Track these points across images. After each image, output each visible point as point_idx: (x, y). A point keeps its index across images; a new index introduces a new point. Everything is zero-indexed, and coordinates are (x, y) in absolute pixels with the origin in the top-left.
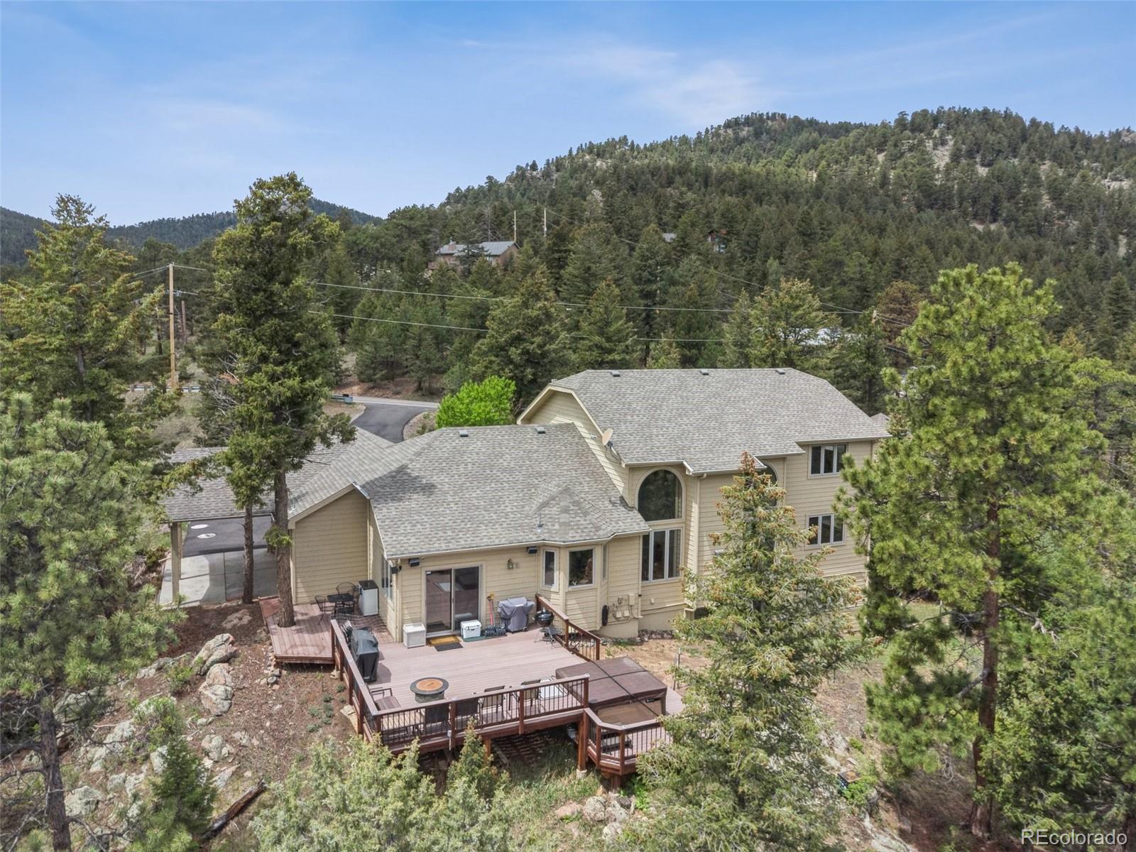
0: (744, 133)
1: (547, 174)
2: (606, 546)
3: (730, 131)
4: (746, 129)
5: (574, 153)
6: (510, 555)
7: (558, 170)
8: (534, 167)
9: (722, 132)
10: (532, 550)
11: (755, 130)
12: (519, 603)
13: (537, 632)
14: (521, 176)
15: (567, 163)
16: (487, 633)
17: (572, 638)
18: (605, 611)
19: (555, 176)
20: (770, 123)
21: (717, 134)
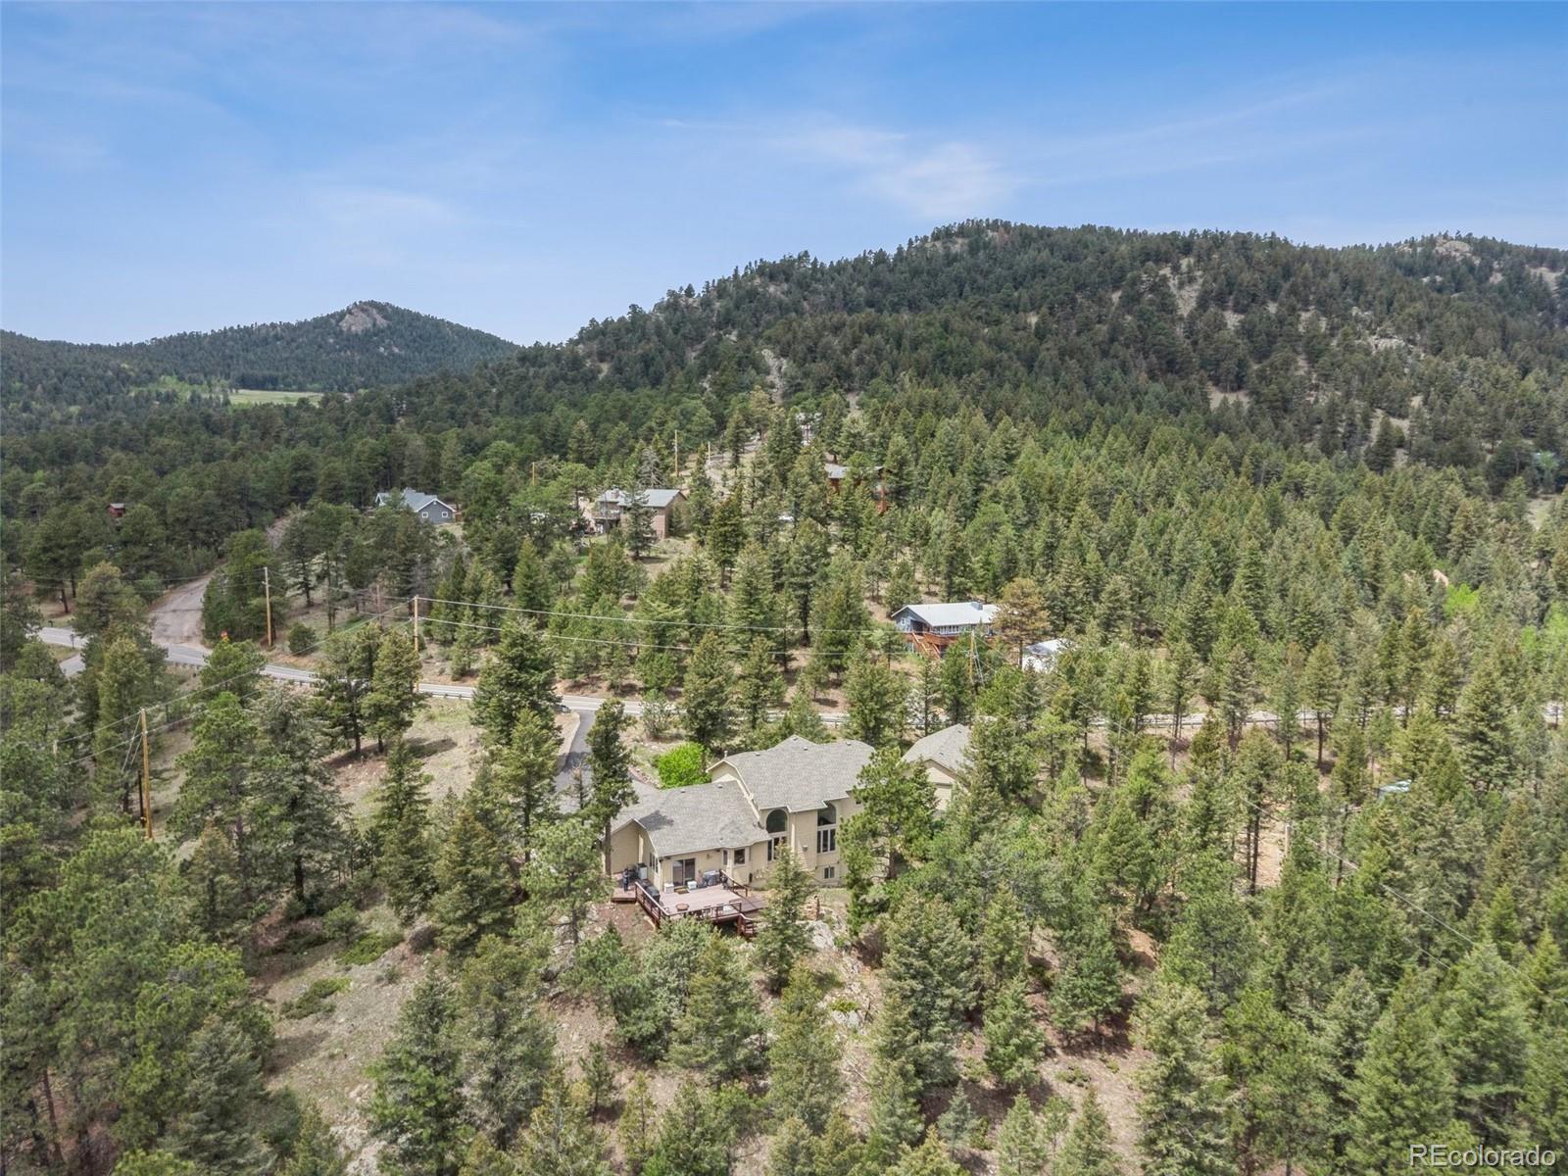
0: (957, 246)
1: (706, 303)
2: (750, 847)
3: (938, 244)
4: (960, 241)
5: (741, 273)
6: (708, 854)
7: (720, 297)
8: (689, 292)
9: (928, 245)
10: (718, 850)
11: (970, 245)
12: (713, 873)
13: (721, 886)
14: (673, 305)
15: (731, 288)
16: (699, 887)
17: (735, 888)
18: (751, 876)
19: (717, 305)
20: (990, 233)
21: (922, 249)
